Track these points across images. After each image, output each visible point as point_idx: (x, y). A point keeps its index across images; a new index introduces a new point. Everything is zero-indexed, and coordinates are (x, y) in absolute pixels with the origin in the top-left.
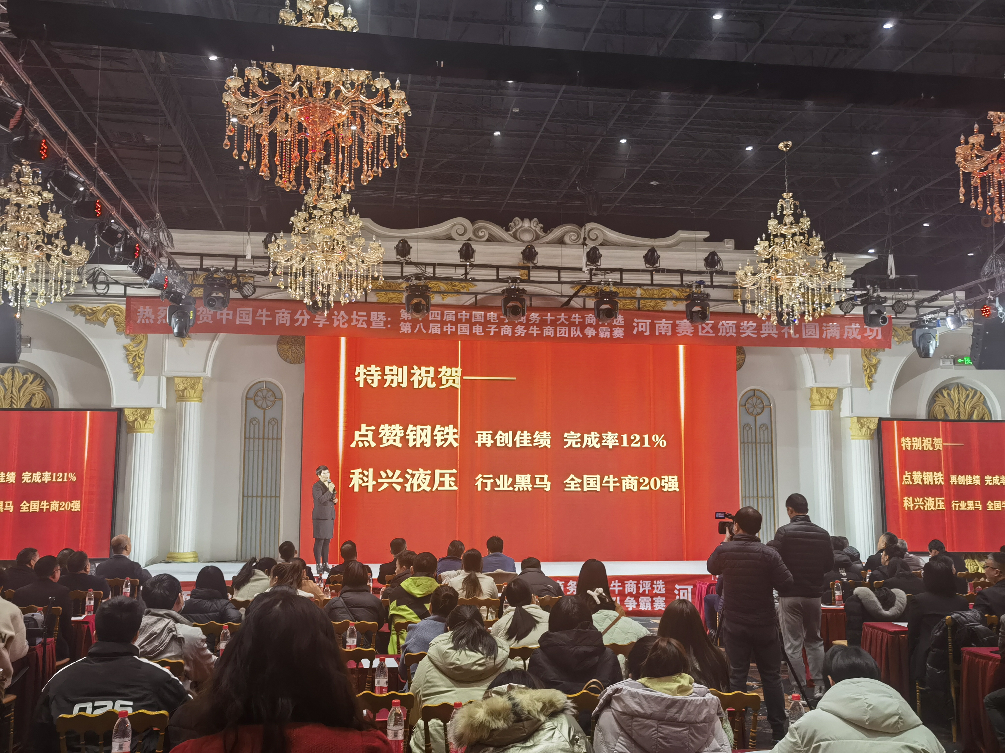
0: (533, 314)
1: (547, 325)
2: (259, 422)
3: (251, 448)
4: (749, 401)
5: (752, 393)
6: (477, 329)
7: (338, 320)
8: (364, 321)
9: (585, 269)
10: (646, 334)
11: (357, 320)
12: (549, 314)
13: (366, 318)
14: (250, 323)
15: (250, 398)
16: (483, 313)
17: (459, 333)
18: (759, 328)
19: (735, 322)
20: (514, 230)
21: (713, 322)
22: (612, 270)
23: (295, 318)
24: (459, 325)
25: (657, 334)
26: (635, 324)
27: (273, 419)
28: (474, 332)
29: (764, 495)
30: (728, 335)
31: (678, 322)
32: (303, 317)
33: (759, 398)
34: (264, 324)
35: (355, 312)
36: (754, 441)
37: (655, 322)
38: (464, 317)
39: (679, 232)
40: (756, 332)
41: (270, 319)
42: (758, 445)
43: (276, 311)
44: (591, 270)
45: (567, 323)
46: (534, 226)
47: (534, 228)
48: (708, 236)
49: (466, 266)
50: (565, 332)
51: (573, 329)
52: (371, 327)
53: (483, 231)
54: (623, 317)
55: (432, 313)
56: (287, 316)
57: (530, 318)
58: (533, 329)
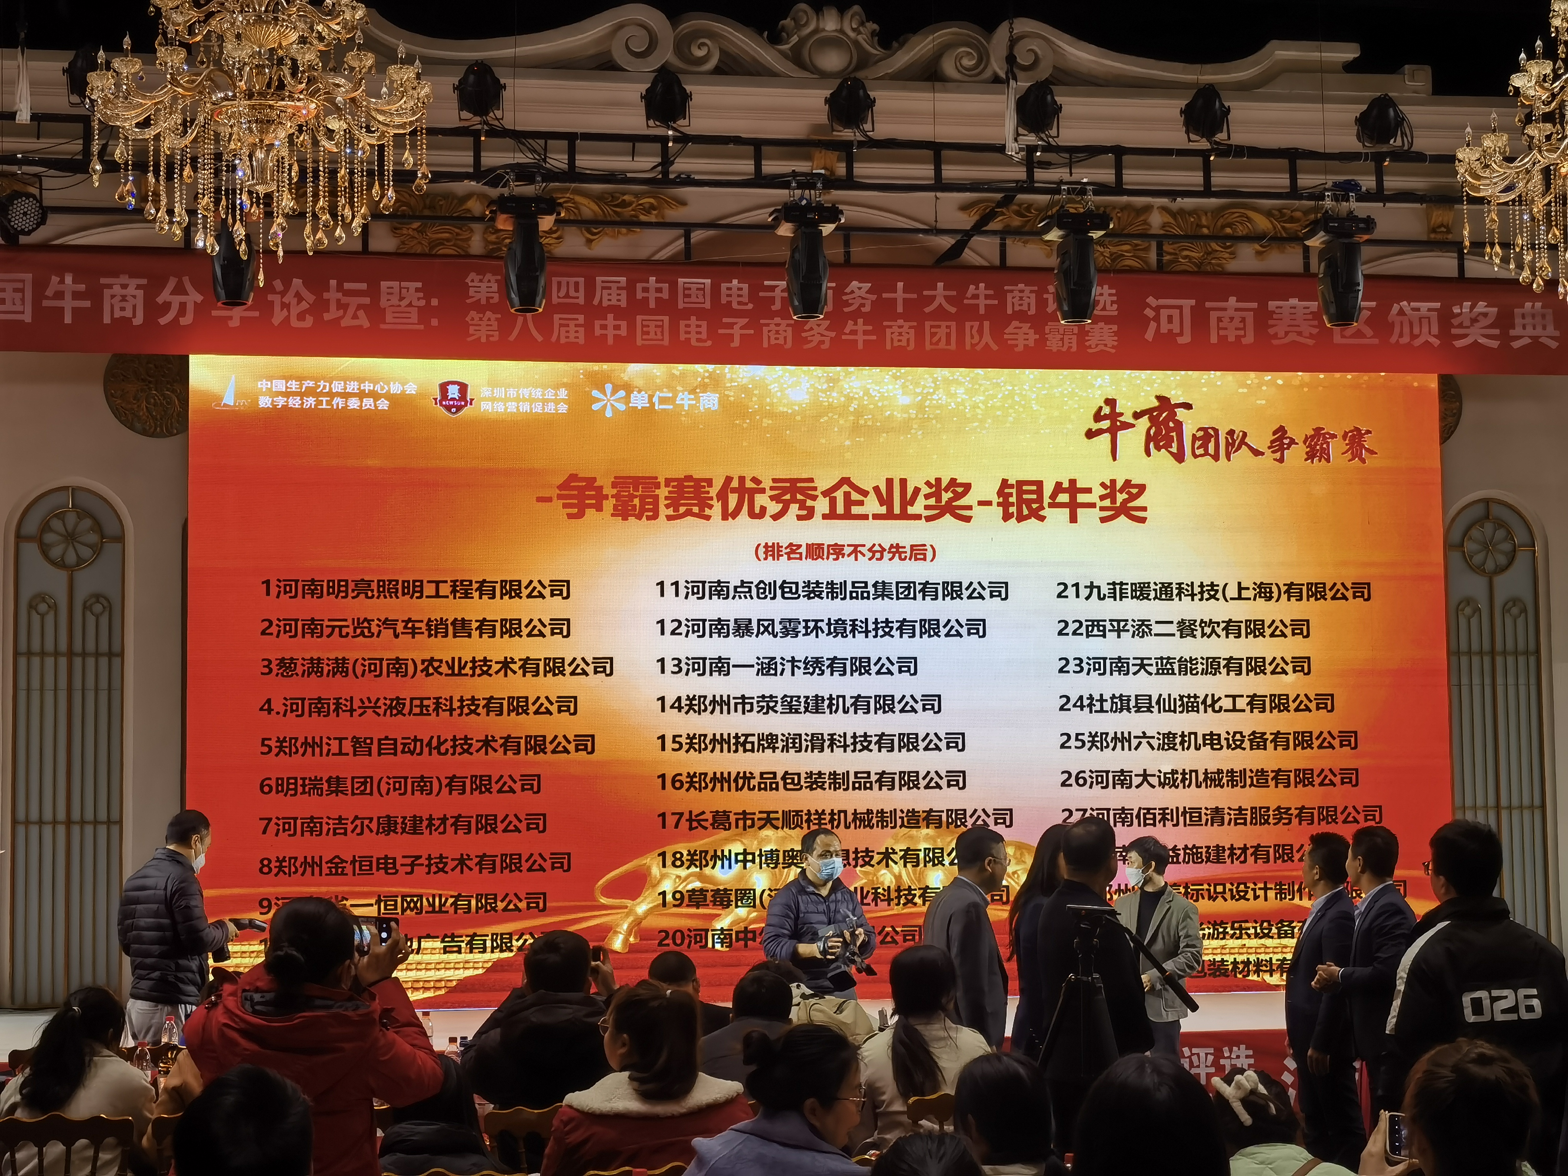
0: (855, 284)
1: (895, 317)
2: (54, 607)
3: (36, 683)
4: (1475, 533)
5: (1479, 510)
6: (693, 329)
7: (285, 306)
8: (359, 307)
9: (1012, 149)
10: (1181, 340)
11: (341, 306)
12: (900, 285)
13: (367, 300)
14: (27, 318)
15: (29, 539)
16: (708, 281)
17: (639, 342)
18: (1504, 321)
19: (1437, 305)
20: (795, 39)
21: (1373, 304)
22: (1092, 152)
23: (160, 300)
24: (639, 318)
25: (1214, 339)
26: (1149, 313)
27: (97, 597)
28: (683, 337)
29: (1515, 802)
30: (1417, 342)
31: (1272, 305)
32: (182, 298)
33: (1500, 524)
34: (68, 319)
35: (333, 283)
36: (1486, 646)
37: (1208, 304)
38: (652, 296)
39: (1274, 43)
40: (1497, 332)
41: (87, 304)
42: (1499, 660)
43: (103, 281)
44: (1031, 150)
45: (953, 310)
46: (854, 30)
47: (852, 35)
48: (1357, 55)
49: (664, 140)
50: (948, 335)
51: (972, 327)
52: (383, 326)
53: (704, 44)
54: (1114, 291)
55: (559, 284)
56: (134, 297)
57: (845, 298)
58: (855, 328)
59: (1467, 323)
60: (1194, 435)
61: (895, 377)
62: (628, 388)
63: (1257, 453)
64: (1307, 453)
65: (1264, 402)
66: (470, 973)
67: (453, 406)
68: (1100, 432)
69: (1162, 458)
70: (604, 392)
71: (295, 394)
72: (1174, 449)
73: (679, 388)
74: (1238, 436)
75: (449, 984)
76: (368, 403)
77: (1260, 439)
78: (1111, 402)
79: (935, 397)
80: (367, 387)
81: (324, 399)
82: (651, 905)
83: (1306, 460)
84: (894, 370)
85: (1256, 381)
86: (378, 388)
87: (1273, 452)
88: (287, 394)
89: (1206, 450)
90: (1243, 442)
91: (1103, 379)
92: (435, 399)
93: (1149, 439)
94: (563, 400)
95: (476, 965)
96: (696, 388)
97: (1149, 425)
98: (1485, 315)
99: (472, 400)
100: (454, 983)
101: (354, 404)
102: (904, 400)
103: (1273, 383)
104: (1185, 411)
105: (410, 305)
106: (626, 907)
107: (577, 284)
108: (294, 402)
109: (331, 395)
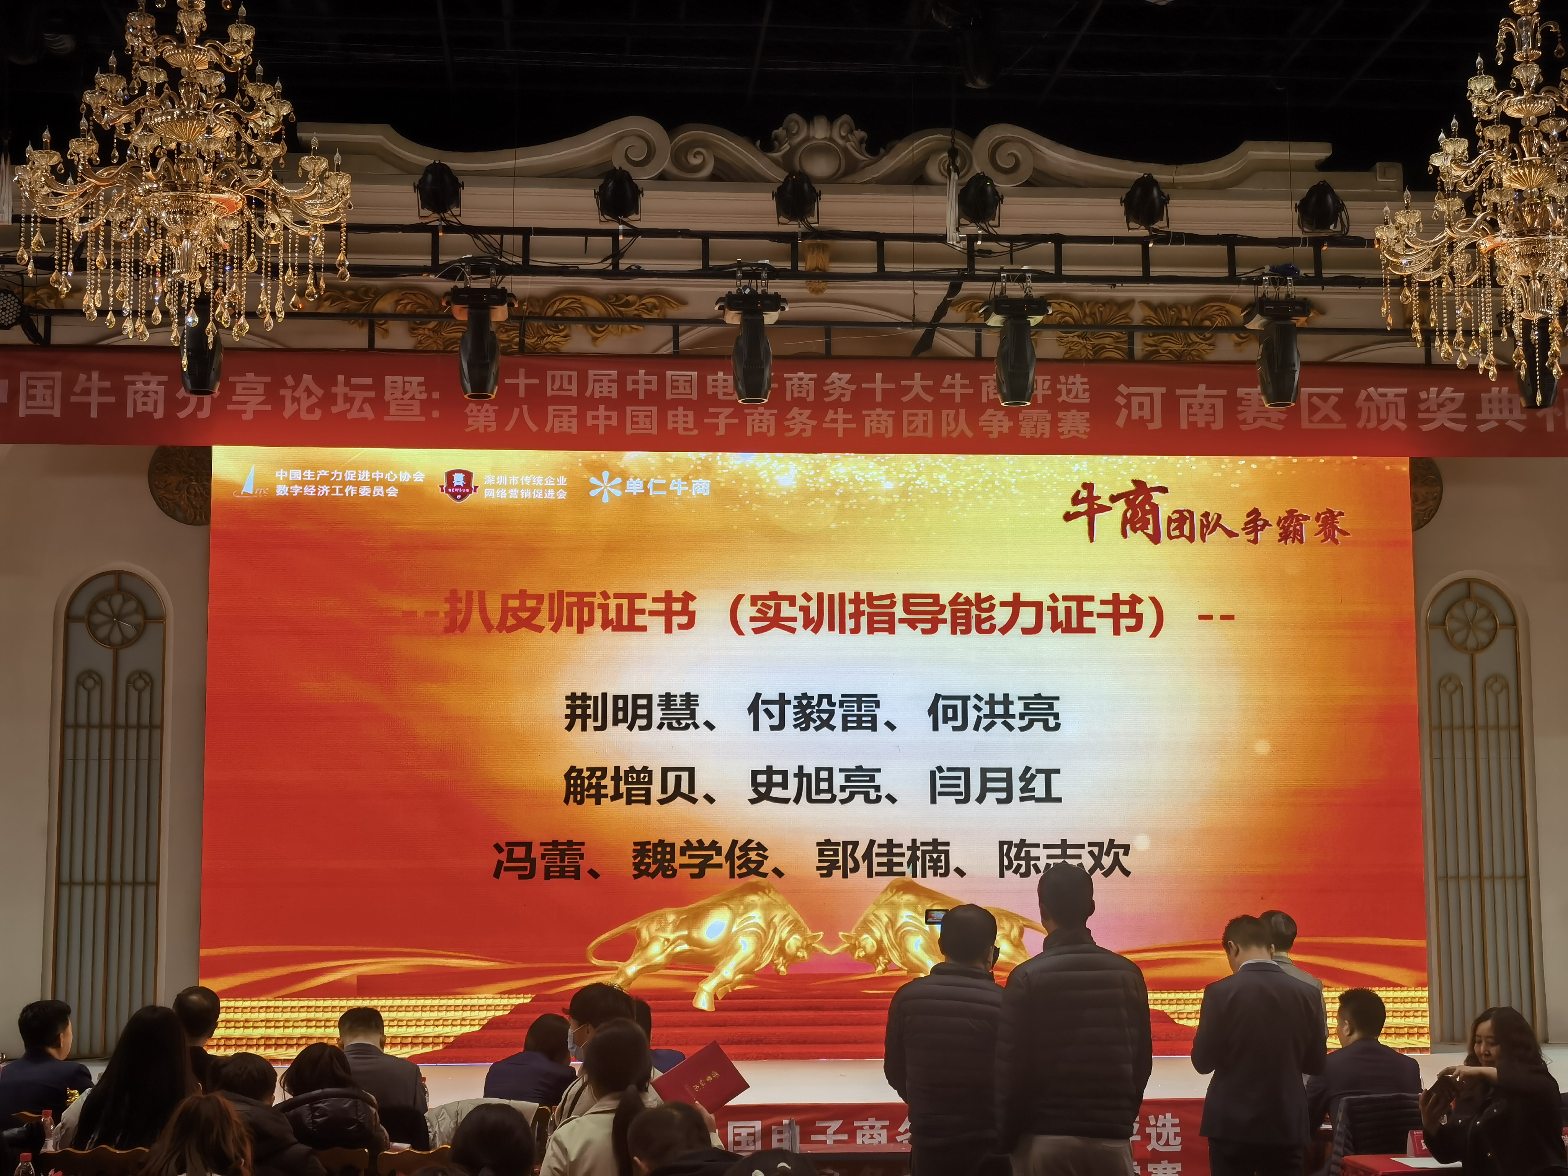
0: (835, 375)
1: (873, 406)
2: (100, 682)
3: (82, 754)
4: (1456, 611)
5: (1461, 589)
6: (681, 419)
7: (296, 400)
8: (365, 400)
9: (953, 236)
10: (1151, 426)
11: (349, 400)
12: (879, 376)
13: (372, 394)
14: (56, 413)
15: (79, 619)
16: (694, 374)
17: (629, 431)
18: (1471, 406)
19: (1404, 390)
20: (786, 147)
21: (1340, 390)
22: (1030, 240)
23: (179, 396)
24: (629, 409)
25: (1184, 425)
26: (1121, 401)
27: (141, 674)
28: (670, 426)
29: (1498, 872)
30: (1384, 427)
31: (1241, 391)
33: (1482, 603)
34: (94, 414)
35: (341, 378)
36: (1468, 721)
37: (1178, 392)
38: (642, 388)
39: (1247, 145)
40: (1463, 416)
41: (112, 399)
42: (1481, 734)
43: (127, 378)
44: (971, 239)
45: (929, 399)
46: (843, 138)
47: (841, 142)
48: (1329, 154)
49: (614, 234)
50: (925, 423)
51: (948, 415)
52: (386, 418)
53: (699, 153)
54: (1086, 380)
55: (553, 377)
56: (156, 392)
57: (825, 388)
58: (835, 417)
59: (1434, 408)
60: (1169, 518)
61: (879, 463)
62: (624, 475)
63: (1231, 534)
64: (1280, 534)
65: (1238, 485)
66: (466, 1030)
67: (458, 493)
68: (1077, 515)
69: (1138, 539)
70: (601, 479)
71: (309, 483)
72: (1150, 531)
73: (673, 475)
74: (1212, 518)
75: (447, 1041)
76: (379, 491)
77: (1235, 520)
78: (1089, 487)
79: (918, 482)
80: (378, 475)
81: (337, 487)
82: (640, 967)
83: (1280, 541)
84: (879, 456)
85: (1230, 465)
86: (388, 476)
87: (1247, 533)
88: (303, 483)
89: (1182, 531)
90: (1217, 524)
91: (1081, 465)
92: (442, 487)
93: (1125, 521)
94: (562, 487)
95: (473, 1023)
96: (689, 475)
97: (1125, 507)
98: (1452, 400)
99: (476, 487)
100: (452, 1039)
101: (365, 491)
102: (888, 485)
103: (1247, 467)
104: (1162, 495)
105: (413, 398)
106: (617, 968)
107: (570, 377)
108: (309, 491)
109: (344, 483)
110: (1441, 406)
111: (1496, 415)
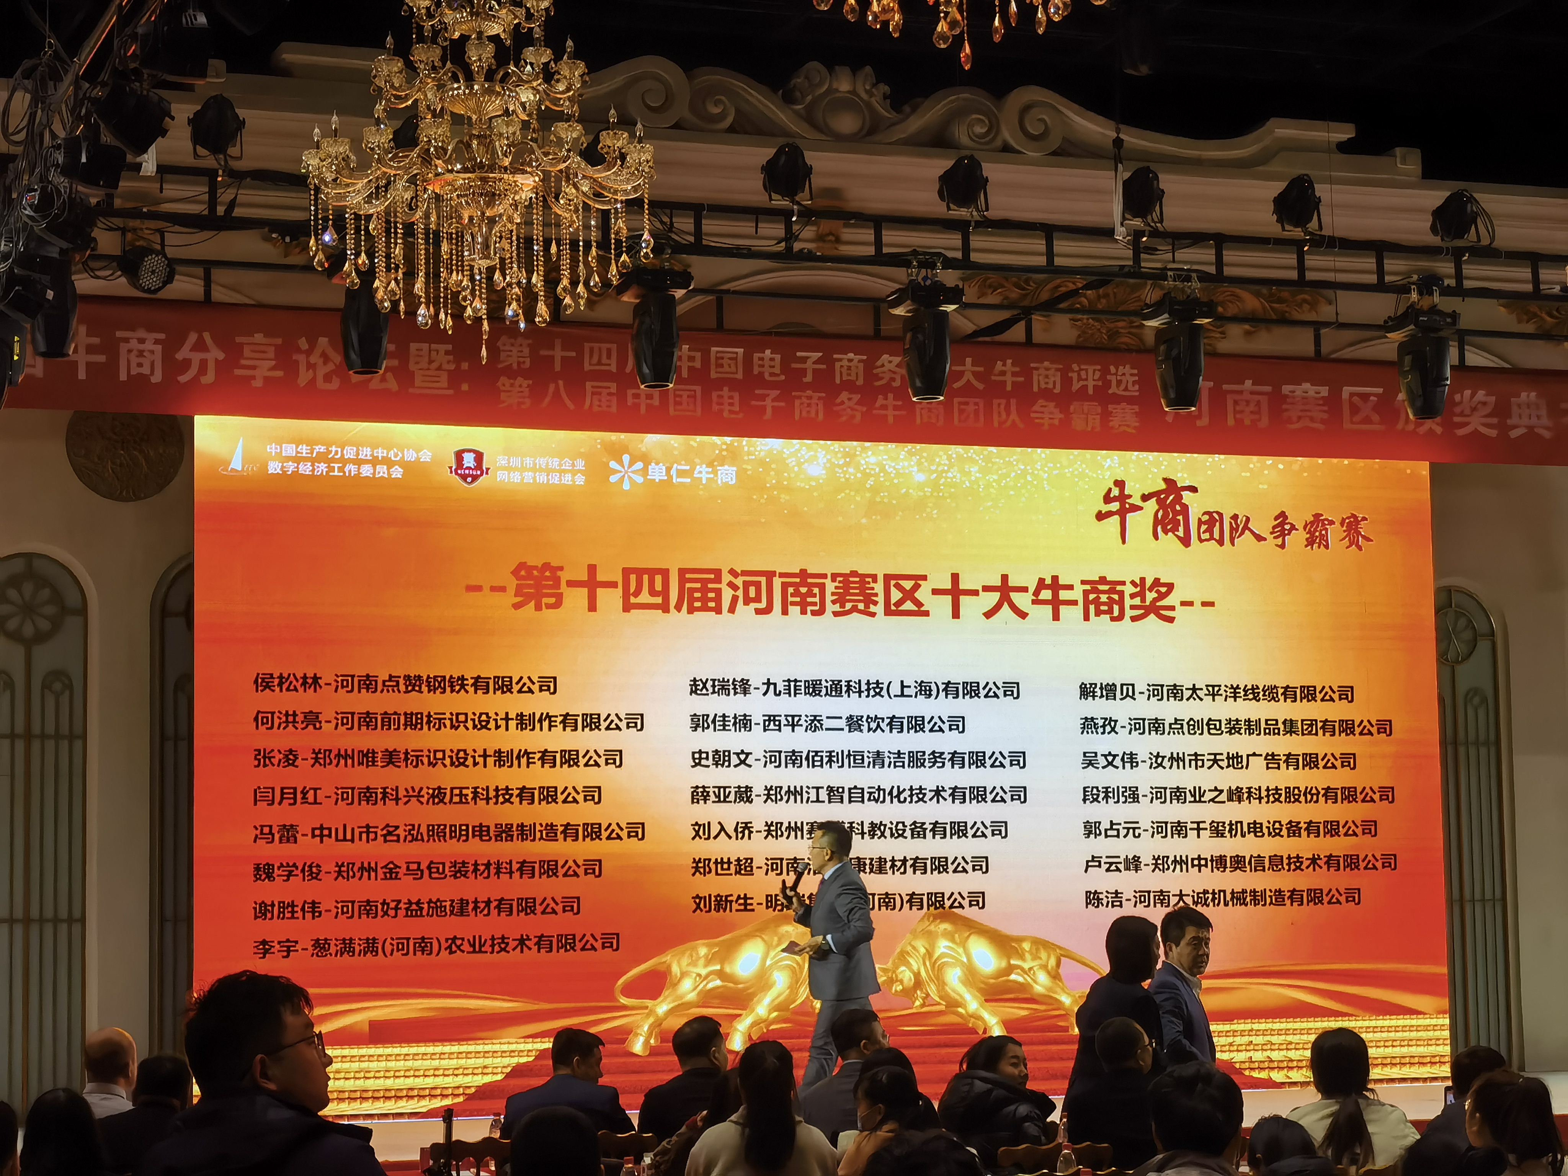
0: (886, 357)
2: (10, 684)
6: (726, 401)
7: (310, 366)
8: (387, 369)
13: (395, 362)
14: (39, 372)
16: (740, 351)
17: (672, 413)
20: (808, 98)
21: (1380, 390)
22: (1196, 238)
23: (180, 356)
25: (1231, 422)
27: (57, 674)
28: (715, 408)
29: (1478, 894)
30: (1421, 430)
31: (1286, 389)
32: (203, 355)
33: (1462, 613)
34: (82, 375)
37: (1225, 387)
38: (684, 365)
39: (1272, 122)
40: (1494, 420)
41: (101, 358)
43: (119, 334)
44: (1137, 234)
45: (980, 386)
46: (867, 91)
47: (865, 96)
48: (1354, 135)
49: (786, 214)
50: (977, 412)
51: (999, 405)
52: (411, 390)
53: (720, 101)
54: (1136, 371)
55: (592, 350)
56: (152, 352)
57: (875, 371)
58: (885, 402)
59: (1467, 411)
60: (1200, 519)
61: (911, 454)
62: (646, 459)
63: (1259, 538)
64: (1307, 539)
65: (1266, 487)
66: (488, 1079)
67: (469, 475)
68: (1110, 514)
69: (1170, 541)
70: (621, 463)
71: (305, 459)
72: (1181, 533)
73: (697, 461)
74: (1241, 521)
75: (468, 1091)
76: (382, 471)
77: (1263, 525)
78: (1120, 484)
79: (950, 475)
80: (380, 453)
81: (336, 466)
82: (672, 1005)
83: (1306, 546)
84: (910, 446)
85: (1259, 465)
86: (391, 454)
87: (1275, 538)
88: (298, 460)
89: (1212, 534)
90: (1246, 527)
91: (1112, 460)
92: (451, 468)
93: (1156, 522)
94: (579, 471)
95: (495, 1071)
96: (714, 461)
97: (1157, 507)
98: (1484, 404)
99: (488, 469)
100: (473, 1090)
101: (366, 471)
102: (920, 477)
103: (1274, 466)
104: (1191, 494)
105: (439, 368)
106: (647, 1008)
107: (609, 351)
108: (305, 469)
109: (344, 461)
110: (1474, 409)
111: (1525, 421)
